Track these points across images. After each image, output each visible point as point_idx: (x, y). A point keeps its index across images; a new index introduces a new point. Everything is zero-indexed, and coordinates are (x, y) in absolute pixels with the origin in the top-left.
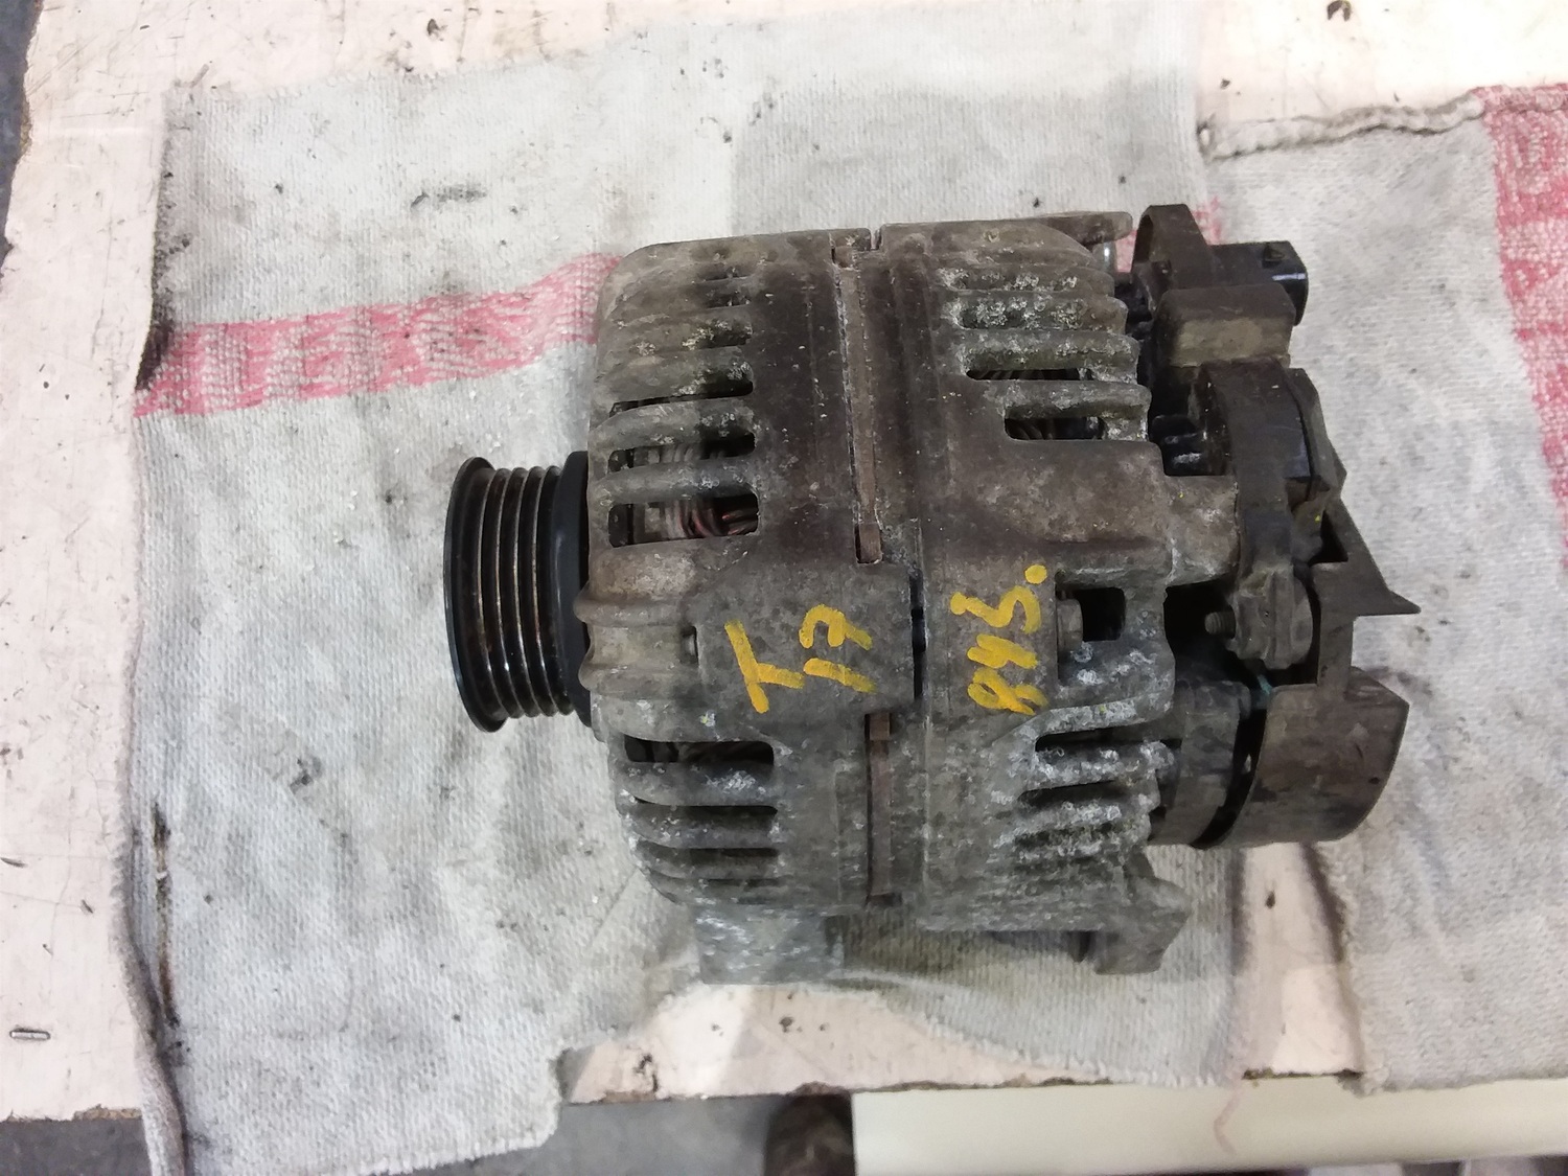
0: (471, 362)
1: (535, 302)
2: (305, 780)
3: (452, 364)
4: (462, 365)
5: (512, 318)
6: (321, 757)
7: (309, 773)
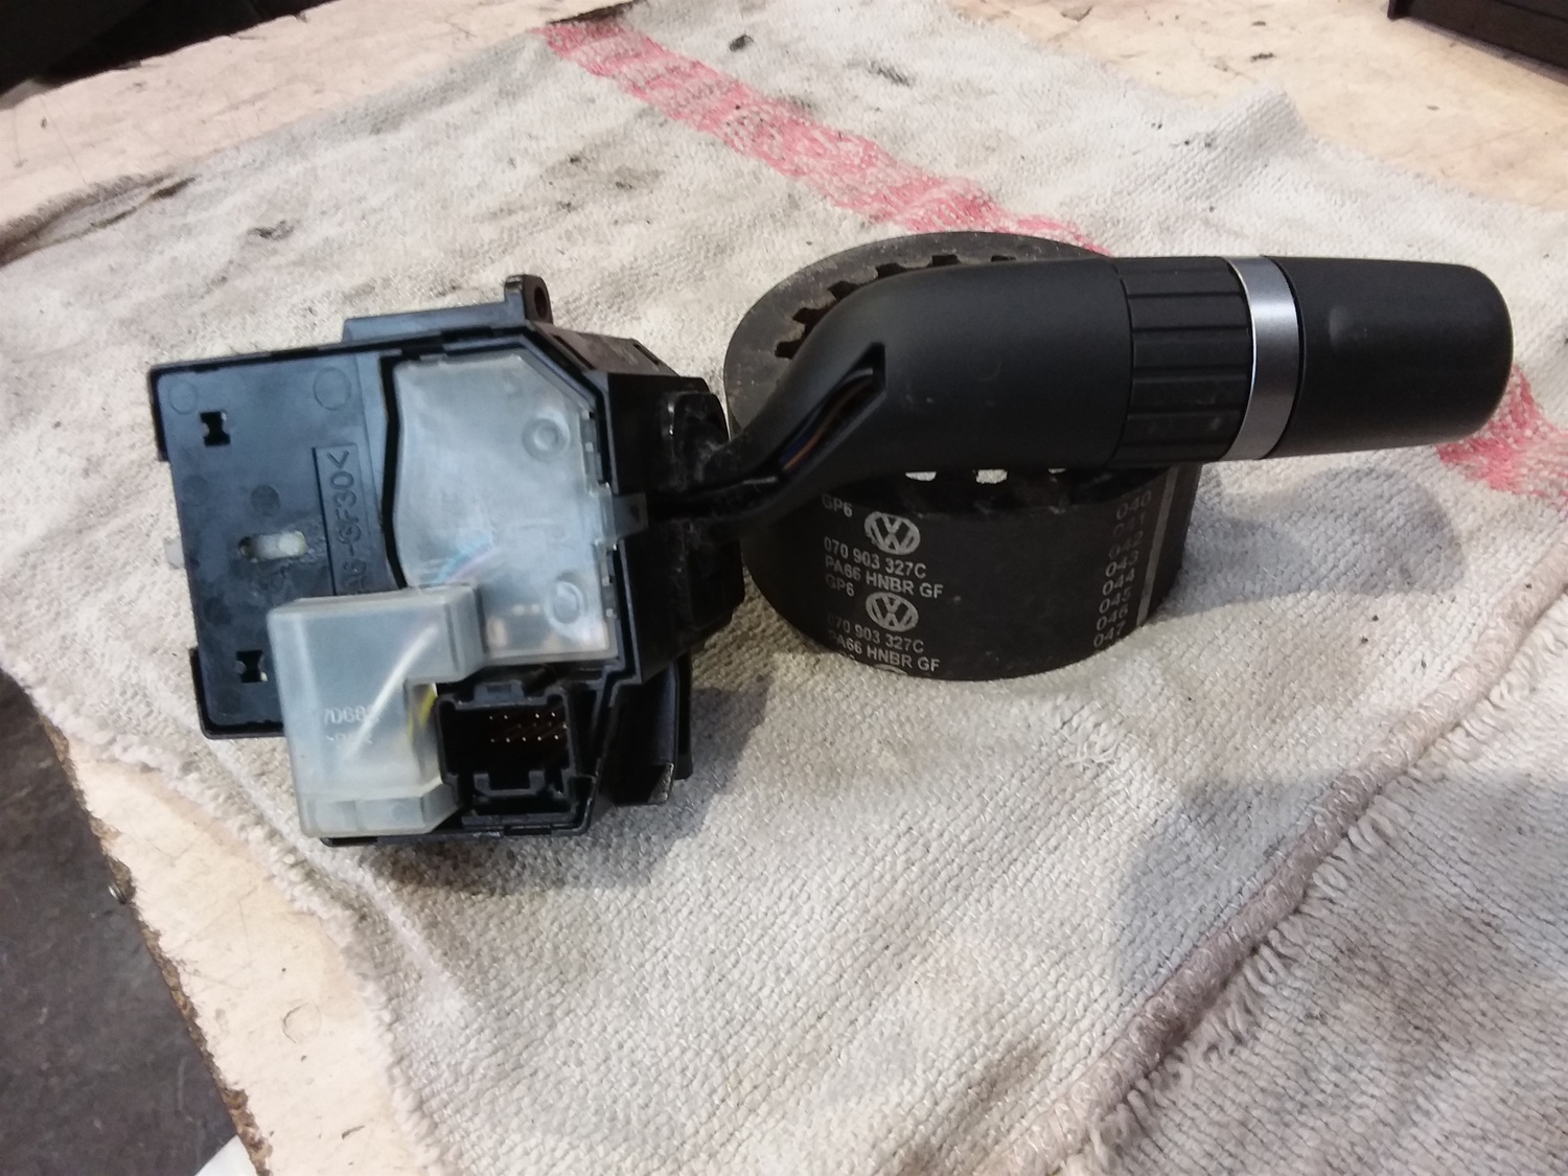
0: (748, 142)
1: (841, 145)
2: (265, 234)
3: (737, 134)
4: (741, 139)
5: (813, 140)
6: (297, 233)
7: (275, 234)
